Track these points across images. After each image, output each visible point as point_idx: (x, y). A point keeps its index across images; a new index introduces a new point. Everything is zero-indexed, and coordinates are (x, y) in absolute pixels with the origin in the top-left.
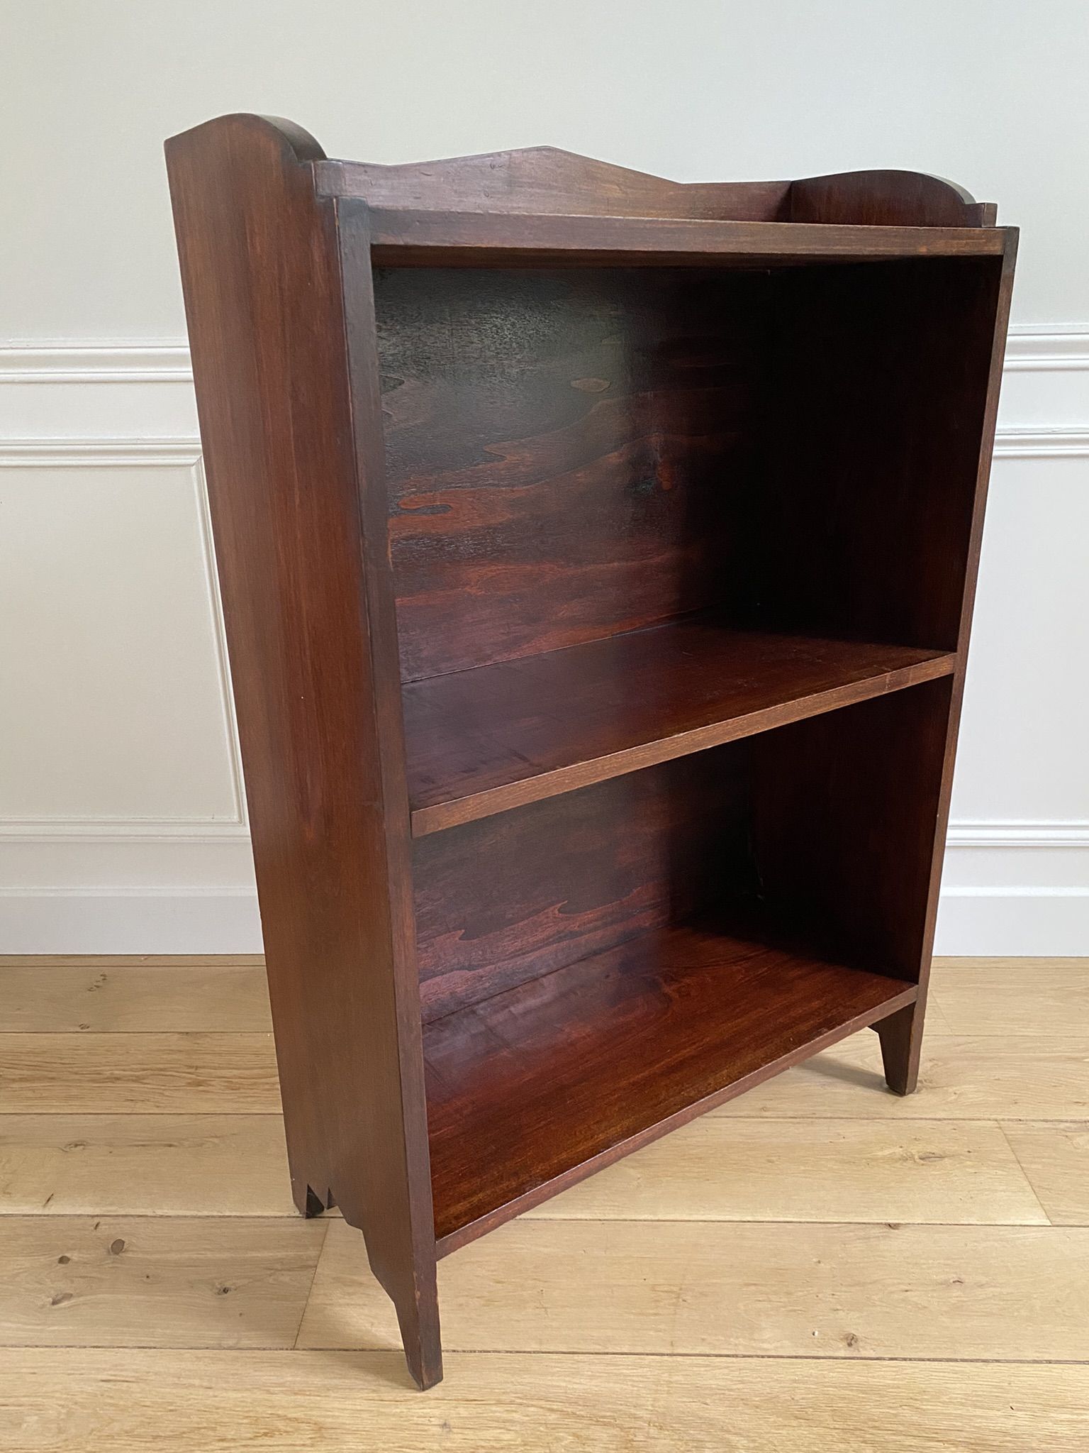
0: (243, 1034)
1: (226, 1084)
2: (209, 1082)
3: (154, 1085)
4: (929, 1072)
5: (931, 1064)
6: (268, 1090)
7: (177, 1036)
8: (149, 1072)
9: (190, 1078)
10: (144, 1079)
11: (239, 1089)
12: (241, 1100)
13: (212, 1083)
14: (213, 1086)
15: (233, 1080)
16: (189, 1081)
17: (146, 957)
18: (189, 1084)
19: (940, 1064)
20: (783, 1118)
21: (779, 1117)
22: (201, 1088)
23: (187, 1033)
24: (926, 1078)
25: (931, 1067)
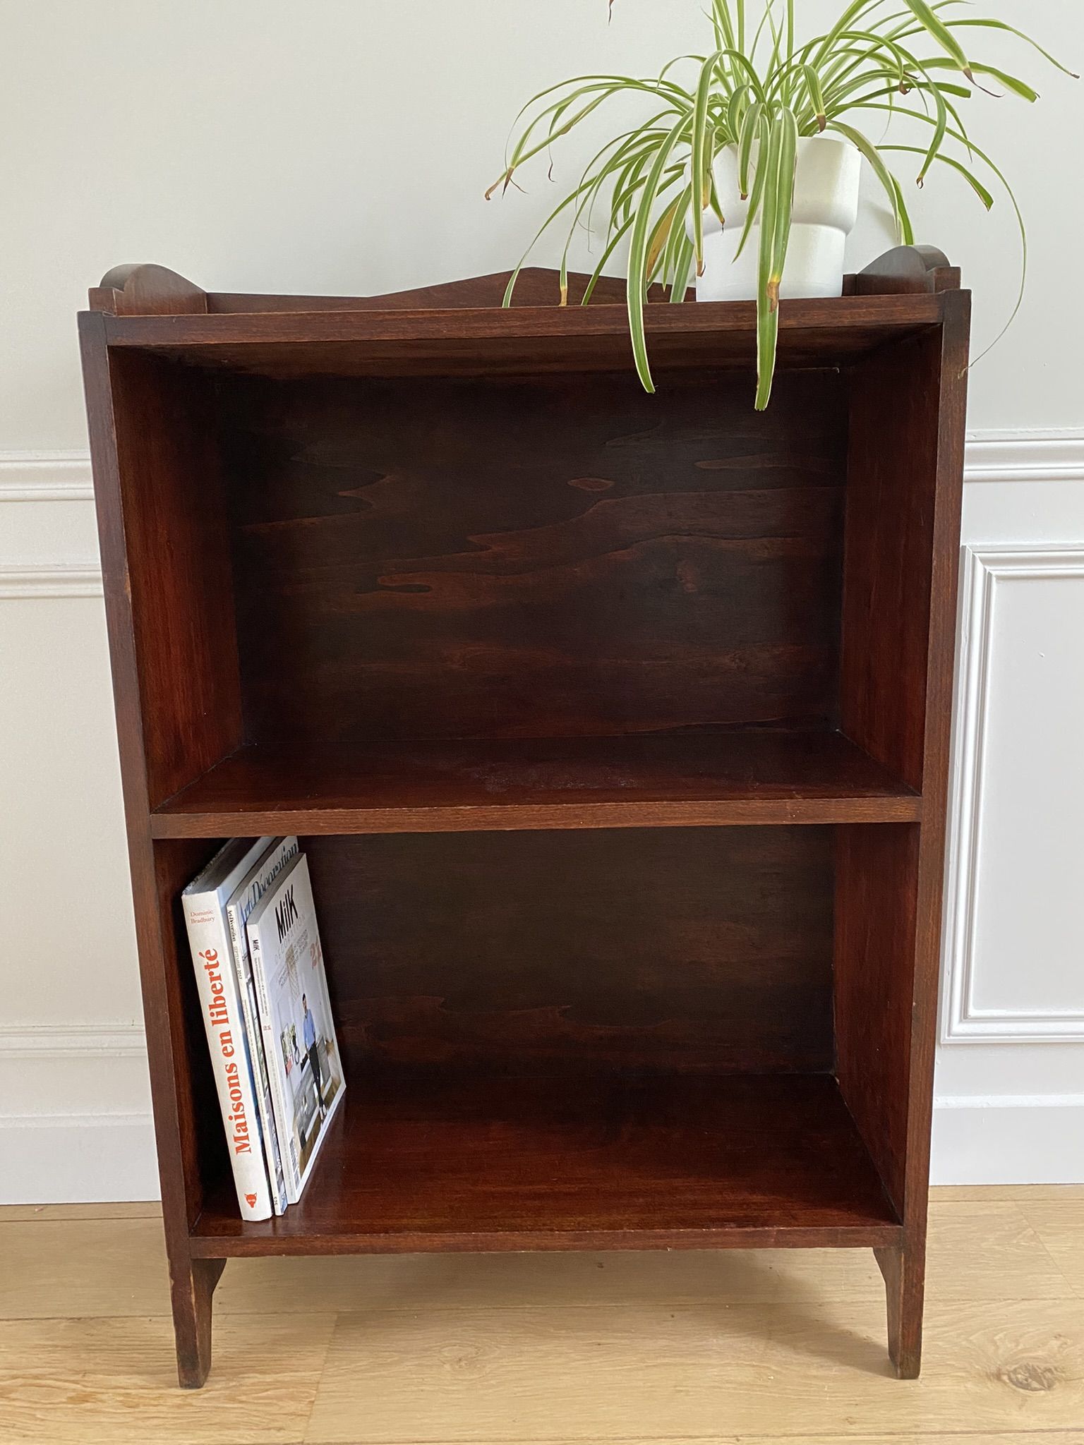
0: (154, 1319)
1: (121, 1399)
2: (99, 1396)
3: (24, 1401)
4: (1058, 1356)
5: (1059, 1343)
6: (179, 1406)
7: (64, 1324)
8: (20, 1381)
9: (74, 1390)
10: (11, 1392)
11: (137, 1406)
12: (140, 1423)
13: (104, 1397)
14: (102, 1401)
15: (133, 1392)
16: (73, 1394)
17: (41, 1207)
18: (72, 1400)
19: (1069, 1342)
20: (877, 1434)
21: (870, 1434)
22: (88, 1405)
23: (79, 1319)
24: (1056, 1365)
25: (1060, 1347)
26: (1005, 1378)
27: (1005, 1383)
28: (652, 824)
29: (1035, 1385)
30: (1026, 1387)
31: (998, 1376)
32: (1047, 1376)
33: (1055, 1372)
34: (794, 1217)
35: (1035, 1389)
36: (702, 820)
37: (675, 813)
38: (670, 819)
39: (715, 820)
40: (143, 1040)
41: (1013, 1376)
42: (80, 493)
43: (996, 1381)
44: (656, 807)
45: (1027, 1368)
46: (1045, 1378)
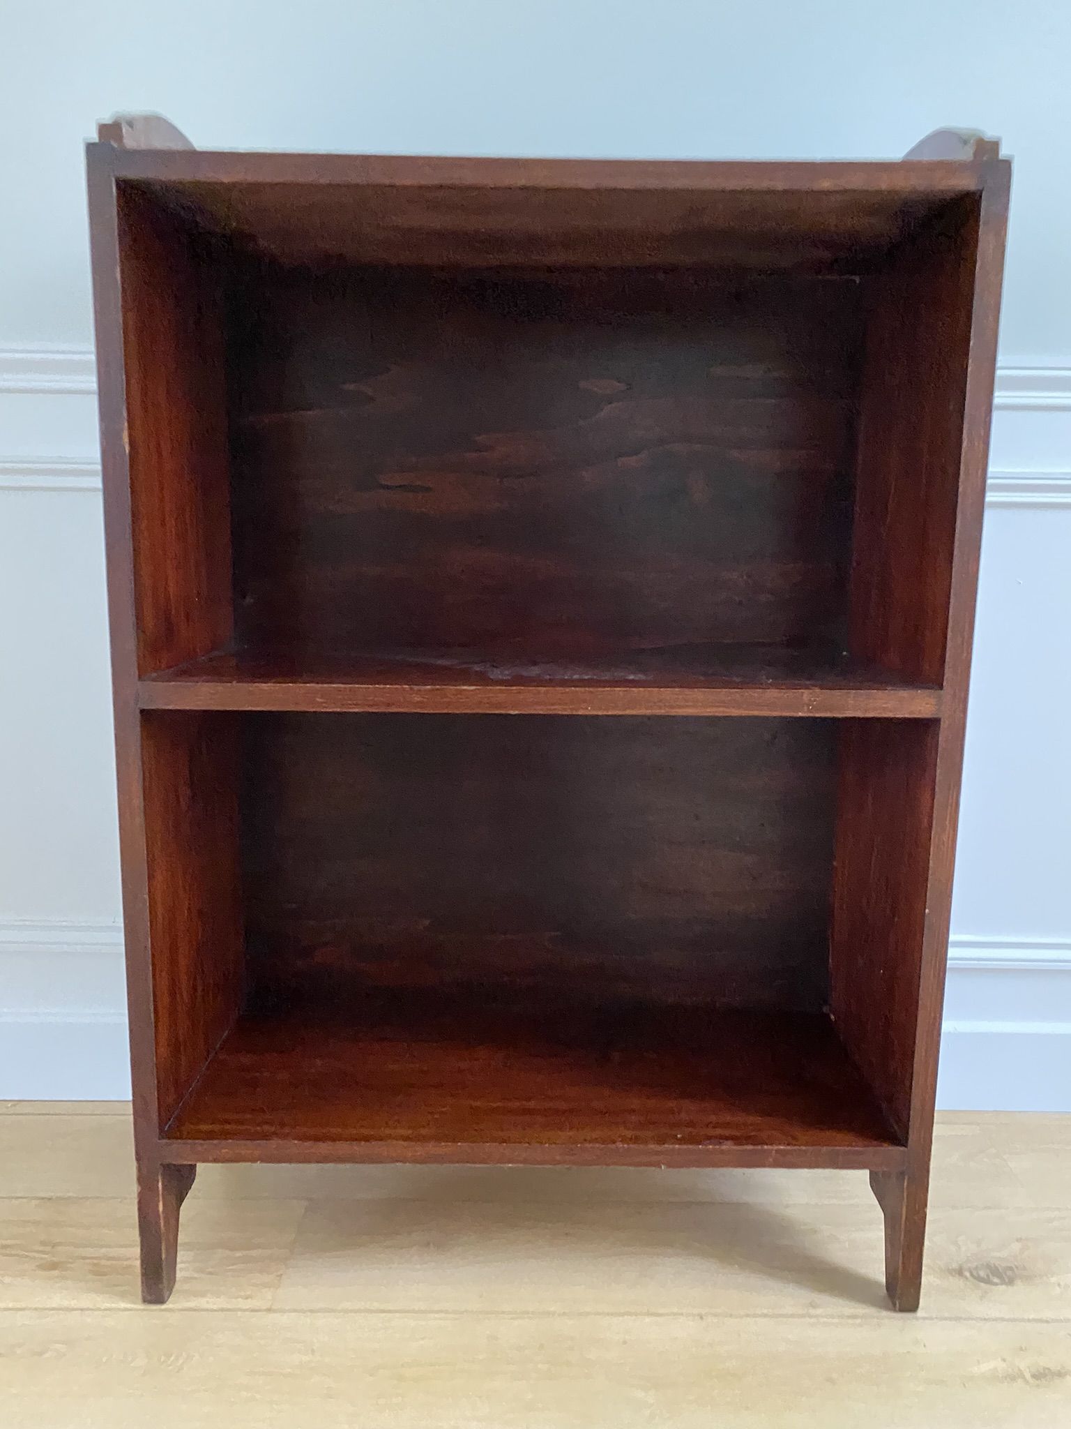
4: (1019, 1256)
5: (1020, 1245)
24: (1017, 1264)
25: (1022, 1249)
26: (967, 1274)
27: (967, 1278)
28: (662, 712)
29: (996, 1280)
30: (987, 1281)
31: (960, 1272)
32: (1008, 1274)
33: (1015, 1270)
34: (794, 1138)
35: (996, 1284)
36: (714, 709)
37: (686, 701)
38: (680, 707)
39: (728, 710)
40: (120, 938)
41: (975, 1274)
42: (83, 386)
43: (957, 1275)
44: (667, 693)
45: (988, 1266)
46: (1006, 1275)
